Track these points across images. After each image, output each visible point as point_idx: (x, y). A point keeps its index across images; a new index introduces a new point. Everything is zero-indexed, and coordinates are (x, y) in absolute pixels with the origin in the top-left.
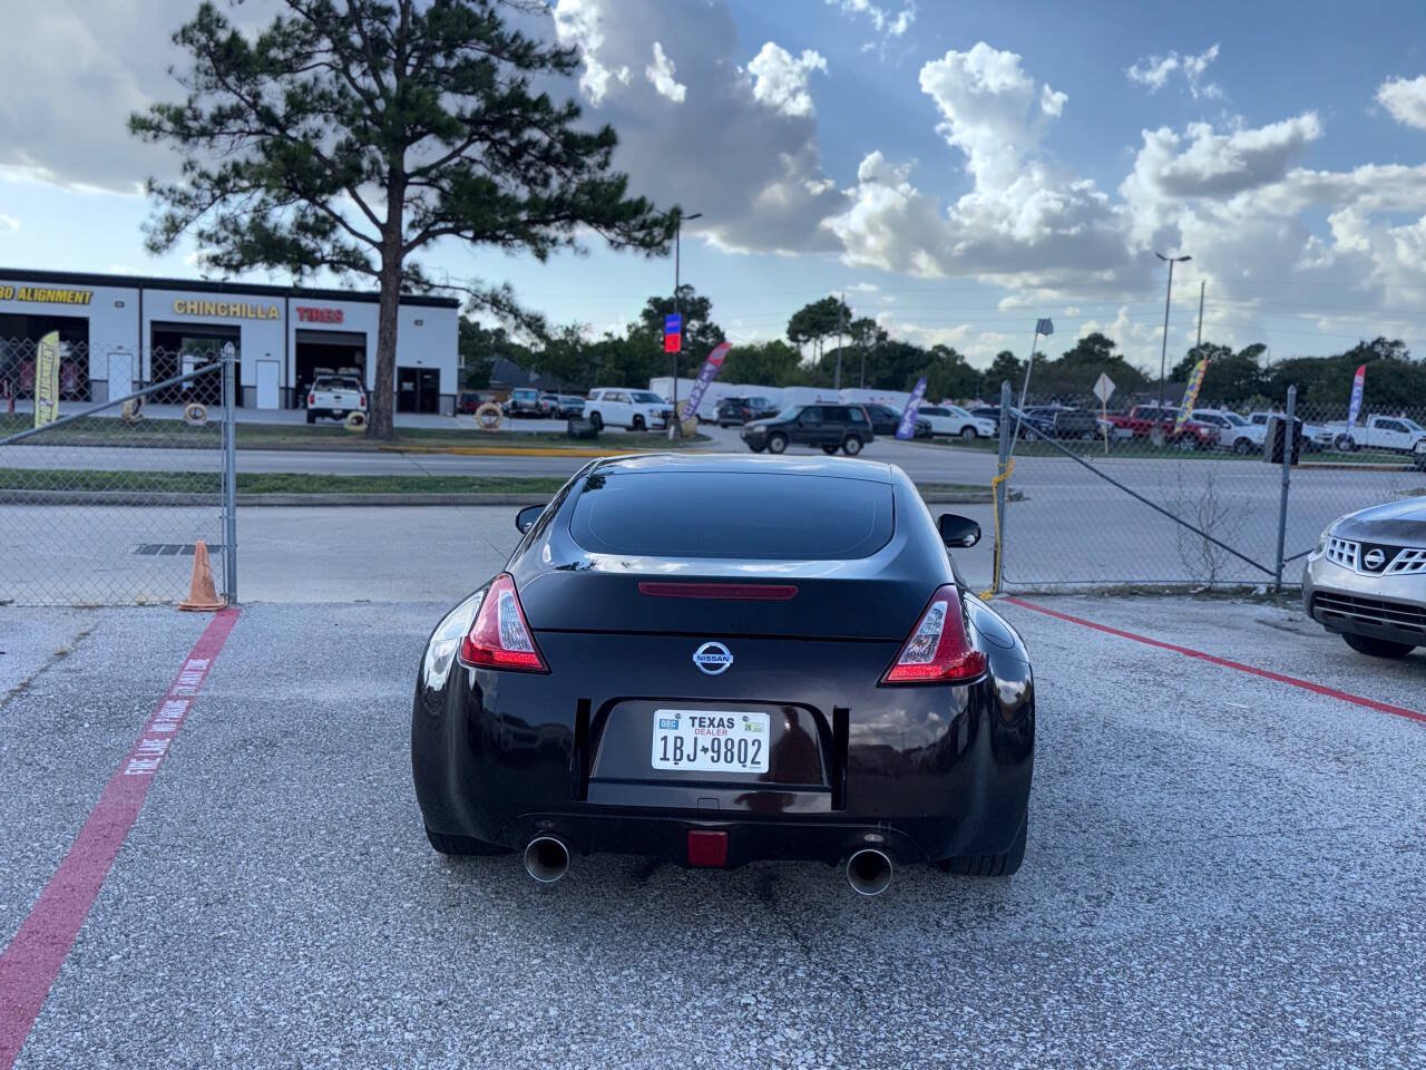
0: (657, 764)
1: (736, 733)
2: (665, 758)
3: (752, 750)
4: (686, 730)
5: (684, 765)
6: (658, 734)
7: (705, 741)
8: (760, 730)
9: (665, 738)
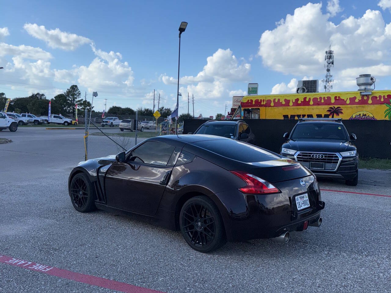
0: (299, 209)
1: (305, 199)
2: (299, 208)
3: (307, 201)
4: (300, 200)
5: (302, 208)
6: (297, 202)
7: (302, 202)
8: (307, 197)
9: (298, 203)
